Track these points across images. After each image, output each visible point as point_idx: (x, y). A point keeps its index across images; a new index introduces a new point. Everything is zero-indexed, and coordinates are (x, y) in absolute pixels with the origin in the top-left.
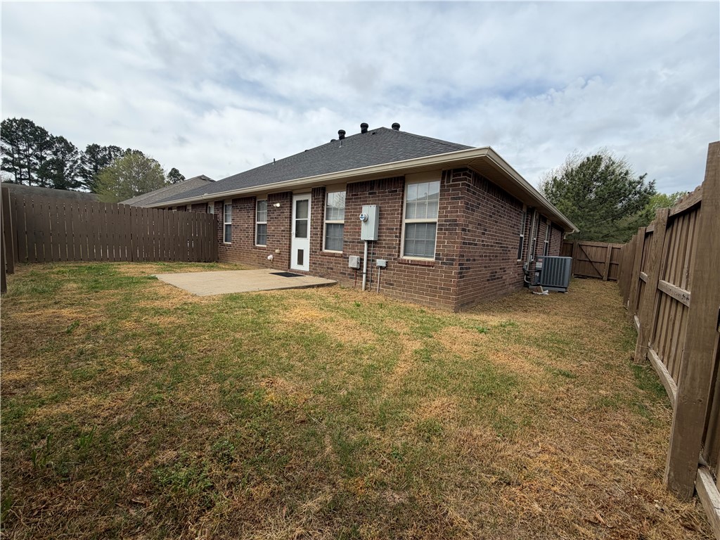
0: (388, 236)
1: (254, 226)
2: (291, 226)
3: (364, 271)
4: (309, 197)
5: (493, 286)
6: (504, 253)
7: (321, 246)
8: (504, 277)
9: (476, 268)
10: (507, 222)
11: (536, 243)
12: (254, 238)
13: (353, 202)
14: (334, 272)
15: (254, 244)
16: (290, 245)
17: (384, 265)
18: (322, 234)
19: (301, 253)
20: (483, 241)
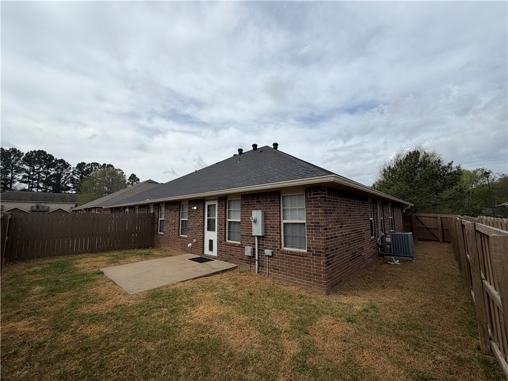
0: (272, 233)
1: (179, 221)
2: (204, 222)
3: (257, 258)
4: (216, 203)
5: (355, 263)
6: (360, 237)
7: (225, 238)
8: (363, 254)
9: (339, 254)
10: (358, 213)
11: (383, 222)
12: (179, 230)
13: (246, 207)
14: (235, 258)
15: (179, 235)
16: (204, 236)
17: (271, 255)
18: (225, 229)
19: (211, 242)
20: (342, 233)
